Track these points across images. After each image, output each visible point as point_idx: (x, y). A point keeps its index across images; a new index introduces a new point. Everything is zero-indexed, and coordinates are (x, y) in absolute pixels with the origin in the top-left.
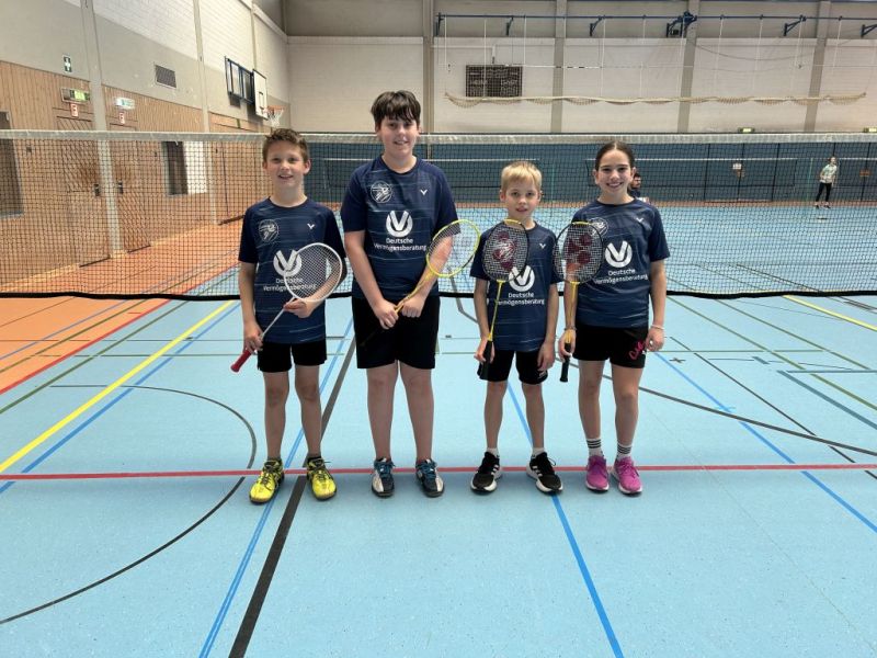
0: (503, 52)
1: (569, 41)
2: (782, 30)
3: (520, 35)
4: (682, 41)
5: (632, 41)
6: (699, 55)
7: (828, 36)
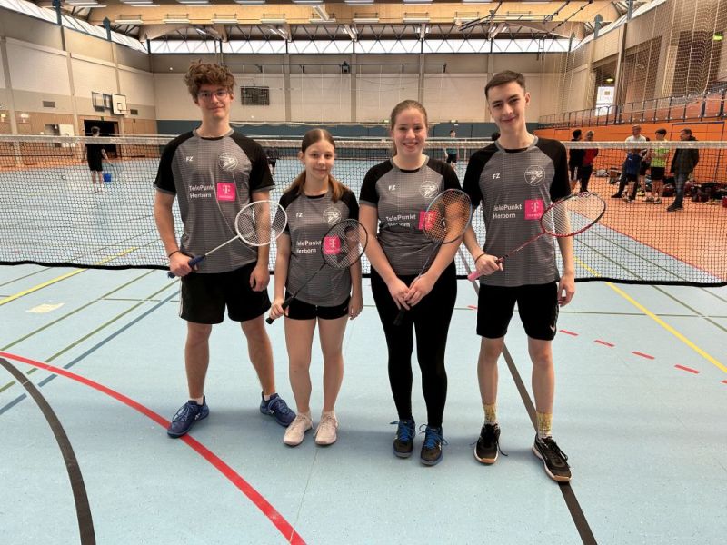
0: (260, 81)
1: (291, 75)
2: (401, 69)
3: (267, 72)
4: (349, 75)
5: (322, 75)
6: (359, 82)
7: (425, 72)
